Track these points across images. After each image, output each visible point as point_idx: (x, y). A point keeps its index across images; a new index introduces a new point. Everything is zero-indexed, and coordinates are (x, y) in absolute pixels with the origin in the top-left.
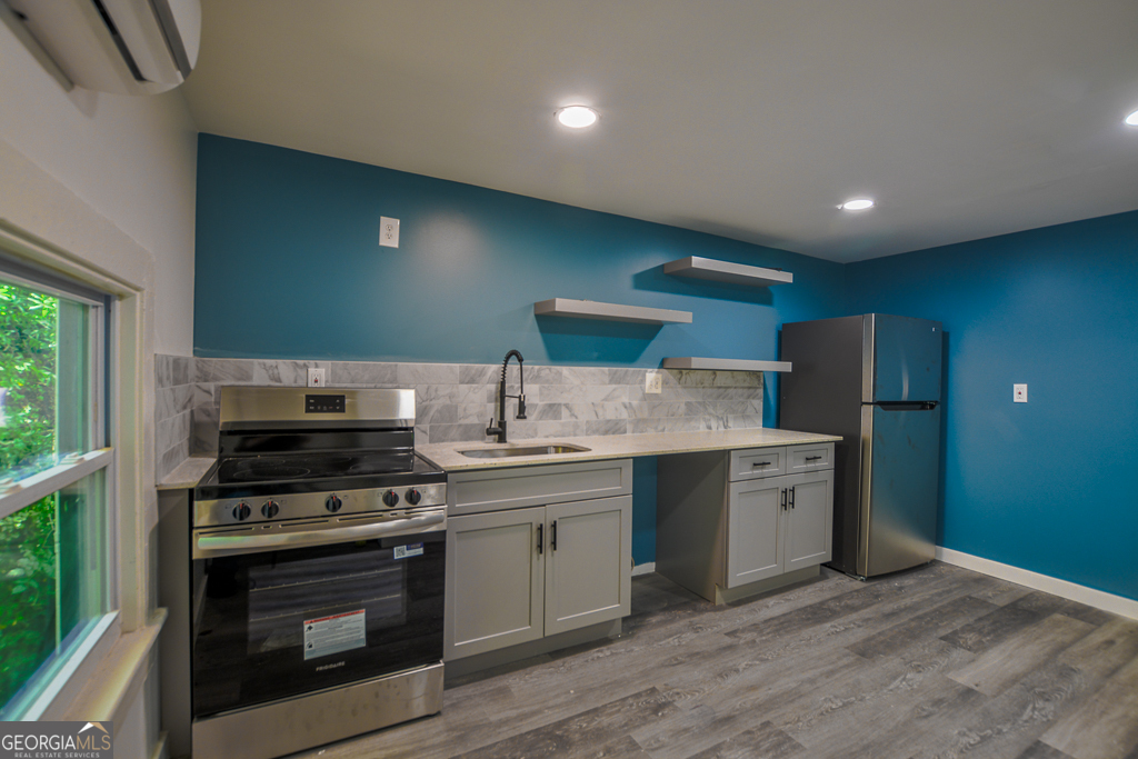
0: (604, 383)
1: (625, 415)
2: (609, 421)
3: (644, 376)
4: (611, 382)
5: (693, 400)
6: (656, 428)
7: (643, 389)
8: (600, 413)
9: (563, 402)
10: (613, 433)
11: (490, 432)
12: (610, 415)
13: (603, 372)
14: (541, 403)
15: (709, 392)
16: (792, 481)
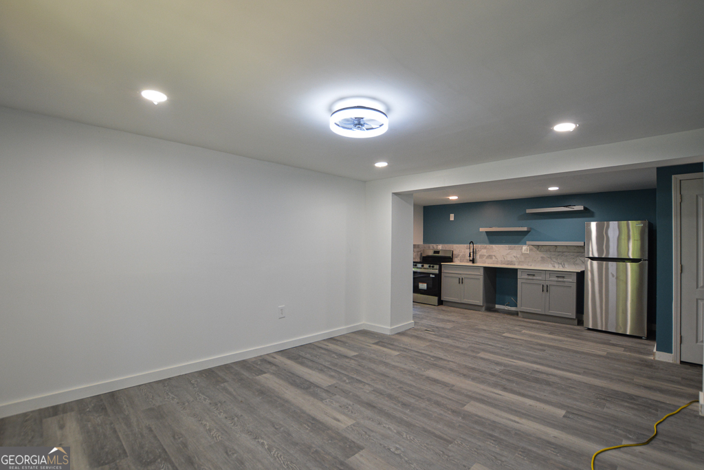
0: (506, 250)
1: (514, 259)
3: (522, 248)
4: (509, 249)
5: (545, 256)
7: (522, 252)
9: (493, 255)
11: (470, 261)
12: (509, 259)
13: (506, 246)
15: (553, 253)
16: (548, 283)
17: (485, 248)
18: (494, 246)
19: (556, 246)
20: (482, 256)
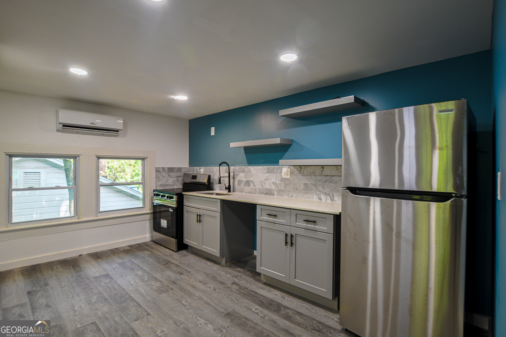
0: (265, 173)
1: (273, 187)
2: (267, 189)
3: (282, 170)
4: (268, 172)
5: (308, 182)
6: (288, 195)
7: (281, 176)
8: (264, 185)
9: (251, 180)
10: (269, 195)
11: (226, 188)
12: (268, 187)
13: (264, 168)
14: (245, 180)
15: (319, 178)
16: (294, 231)
17: (243, 171)
18: (252, 168)
19: (323, 166)
20: (240, 182)
